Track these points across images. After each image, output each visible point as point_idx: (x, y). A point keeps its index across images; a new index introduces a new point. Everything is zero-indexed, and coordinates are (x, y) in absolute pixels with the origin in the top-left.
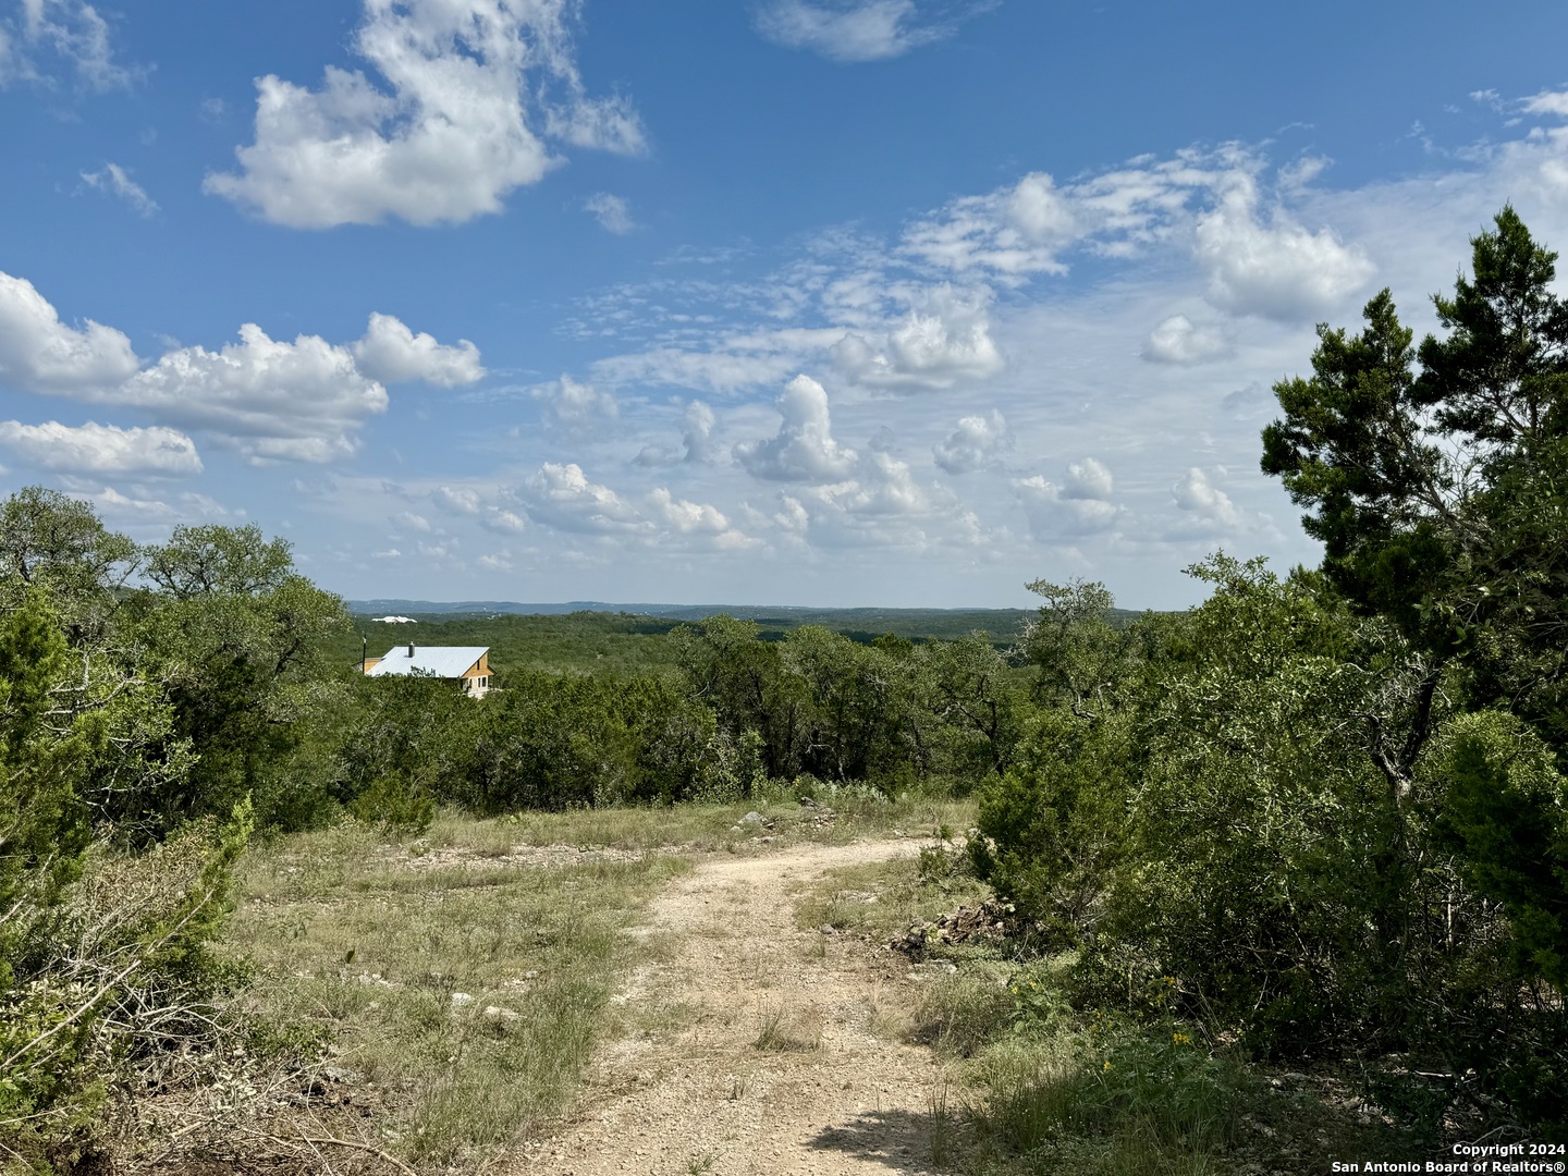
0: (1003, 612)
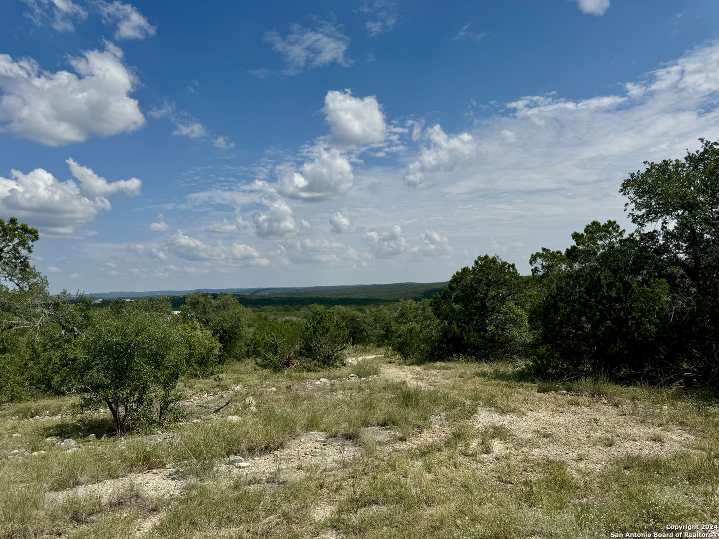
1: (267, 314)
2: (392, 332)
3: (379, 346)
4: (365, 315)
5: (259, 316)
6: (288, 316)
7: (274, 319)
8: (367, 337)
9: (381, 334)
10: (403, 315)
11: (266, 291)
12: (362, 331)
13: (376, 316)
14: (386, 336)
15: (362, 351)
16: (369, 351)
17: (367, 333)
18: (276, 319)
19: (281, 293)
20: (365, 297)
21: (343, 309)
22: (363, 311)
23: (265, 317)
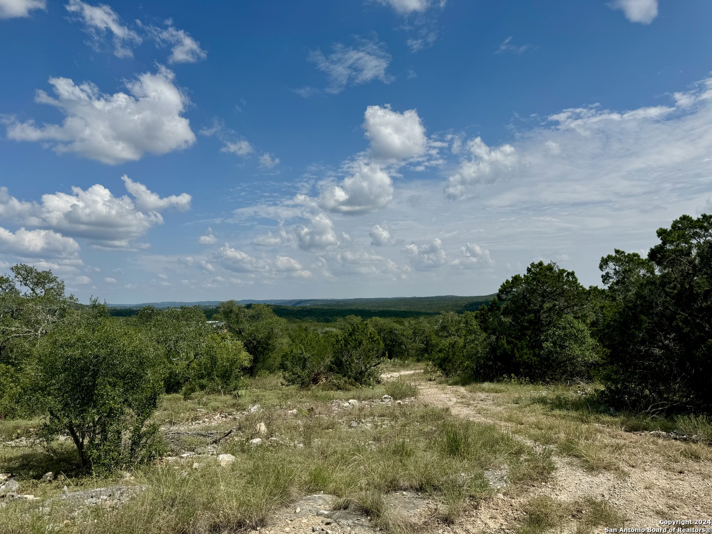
0: (411, 299)
1: (307, 325)
2: (433, 346)
3: (418, 361)
4: (404, 328)
5: (300, 327)
6: (328, 327)
7: (314, 330)
8: (405, 351)
9: (420, 348)
10: (444, 328)
11: (308, 302)
12: (401, 344)
13: (415, 328)
14: (425, 350)
15: (401, 365)
16: (408, 365)
17: (405, 346)
18: (316, 330)
19: (321, 305)
20: (405, 310)
21: (381, 321)
22: (401, 323)
23: (306, 327)
